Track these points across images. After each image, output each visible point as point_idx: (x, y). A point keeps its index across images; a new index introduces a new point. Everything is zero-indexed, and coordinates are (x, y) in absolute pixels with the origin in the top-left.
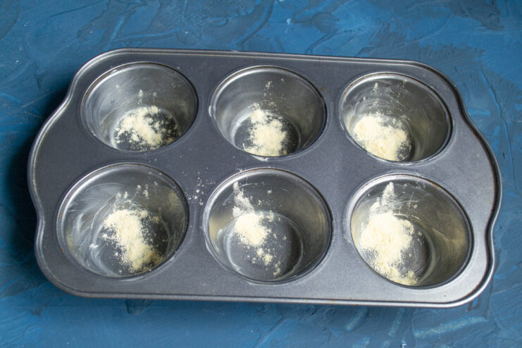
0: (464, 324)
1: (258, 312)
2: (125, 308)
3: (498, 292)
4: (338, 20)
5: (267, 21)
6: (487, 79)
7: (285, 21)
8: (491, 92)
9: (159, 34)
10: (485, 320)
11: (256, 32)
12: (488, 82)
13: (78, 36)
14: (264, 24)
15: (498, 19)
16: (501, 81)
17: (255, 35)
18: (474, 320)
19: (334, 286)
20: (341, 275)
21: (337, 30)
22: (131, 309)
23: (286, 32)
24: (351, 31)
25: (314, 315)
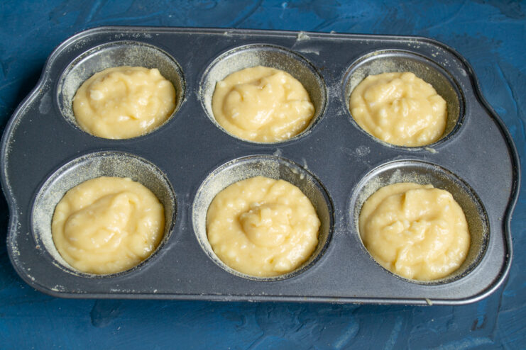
0: (467, 346)
1: (237, 326)
2: (90, 319)
3: (507, 311)
4: (340, 5)
5: (260, 5)
6: (503, 73)
7: (280, 6)
8: (508, 87)
9: (140, 18)
10: (490, 342)
11: (247, 17)
12: (504, 76)
13: (50, 18)
14: (256, 9)
15: (519, 6)
16: (519, 75)
17: (246, 20)
18: (478, 342)
19: (336, 282)
20: (343, 270)
21: (338, 16)
22: (96, 320)
23: (281, 17)
24: (353, 17)
25: (299, 332)
